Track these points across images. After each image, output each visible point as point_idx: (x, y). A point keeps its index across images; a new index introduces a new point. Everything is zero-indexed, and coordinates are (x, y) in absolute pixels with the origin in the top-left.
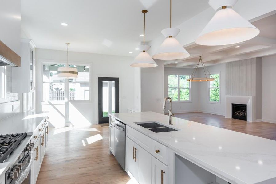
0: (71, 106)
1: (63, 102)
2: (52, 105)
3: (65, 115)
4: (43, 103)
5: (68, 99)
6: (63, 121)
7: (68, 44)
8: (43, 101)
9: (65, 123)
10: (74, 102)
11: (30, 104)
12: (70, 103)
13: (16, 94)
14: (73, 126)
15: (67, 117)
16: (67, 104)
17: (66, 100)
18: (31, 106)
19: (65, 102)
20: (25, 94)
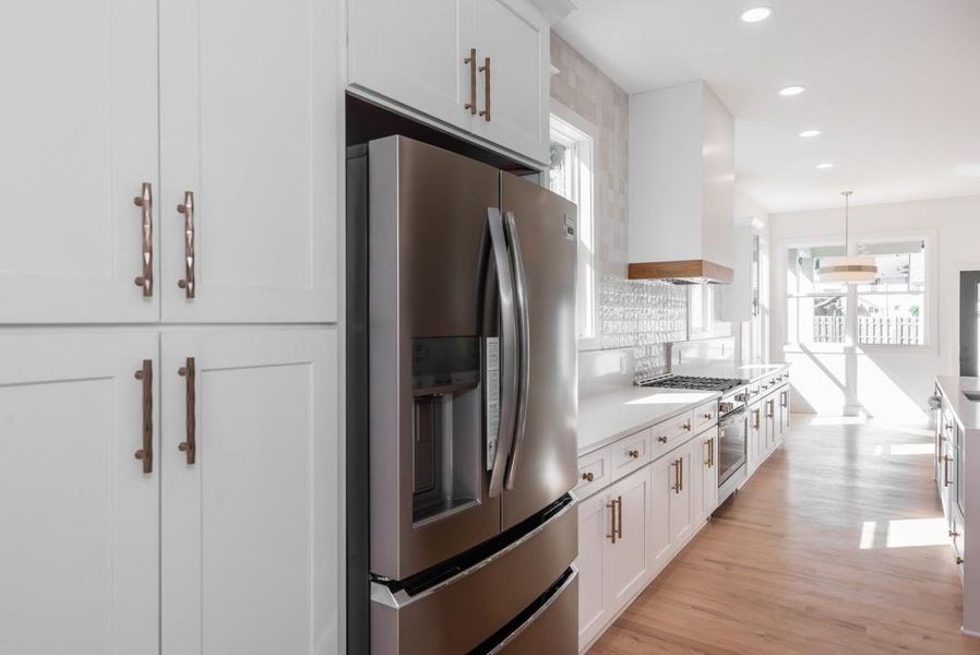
0: (864, 362)
1: (839, 347)
2: (810, 354)
3: (843, 383)
4: (786, 348)
5: (855, 340)
6: (840, 399)
7: (848, 194)
8: (788, 344)
9: (844, 404)
10: (874, 350)
11: (757, 350)
12: (862, 352)
13: (729, 324)
14: (870, 417)
15: (849, 388)
16: (849, 352)
17: (849, 341)
18: (760, 352)
19: (845, 349)
20: (746, 325)
